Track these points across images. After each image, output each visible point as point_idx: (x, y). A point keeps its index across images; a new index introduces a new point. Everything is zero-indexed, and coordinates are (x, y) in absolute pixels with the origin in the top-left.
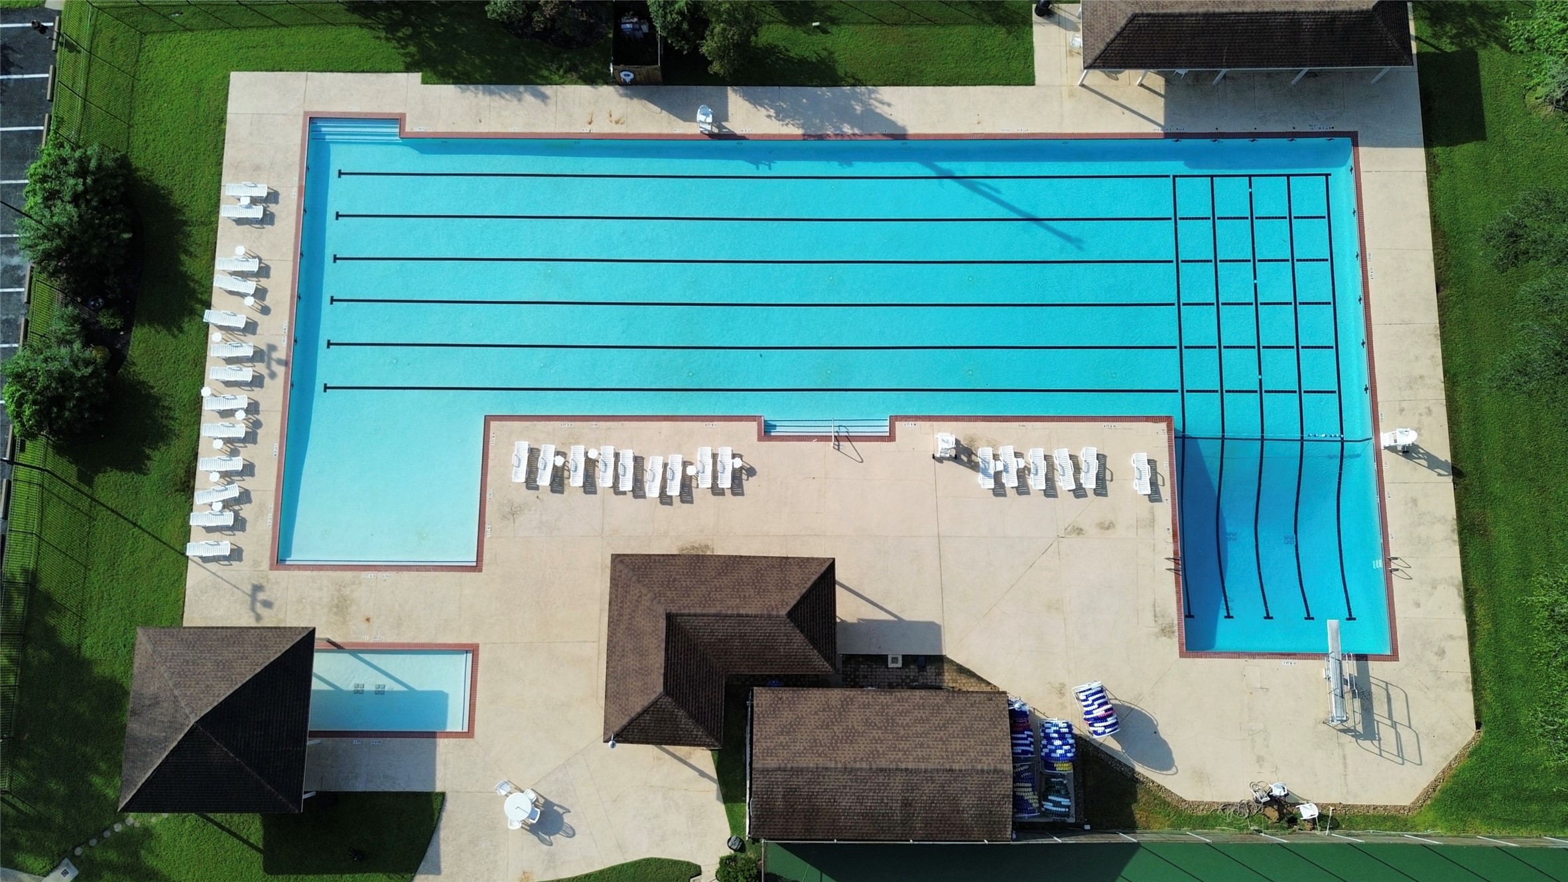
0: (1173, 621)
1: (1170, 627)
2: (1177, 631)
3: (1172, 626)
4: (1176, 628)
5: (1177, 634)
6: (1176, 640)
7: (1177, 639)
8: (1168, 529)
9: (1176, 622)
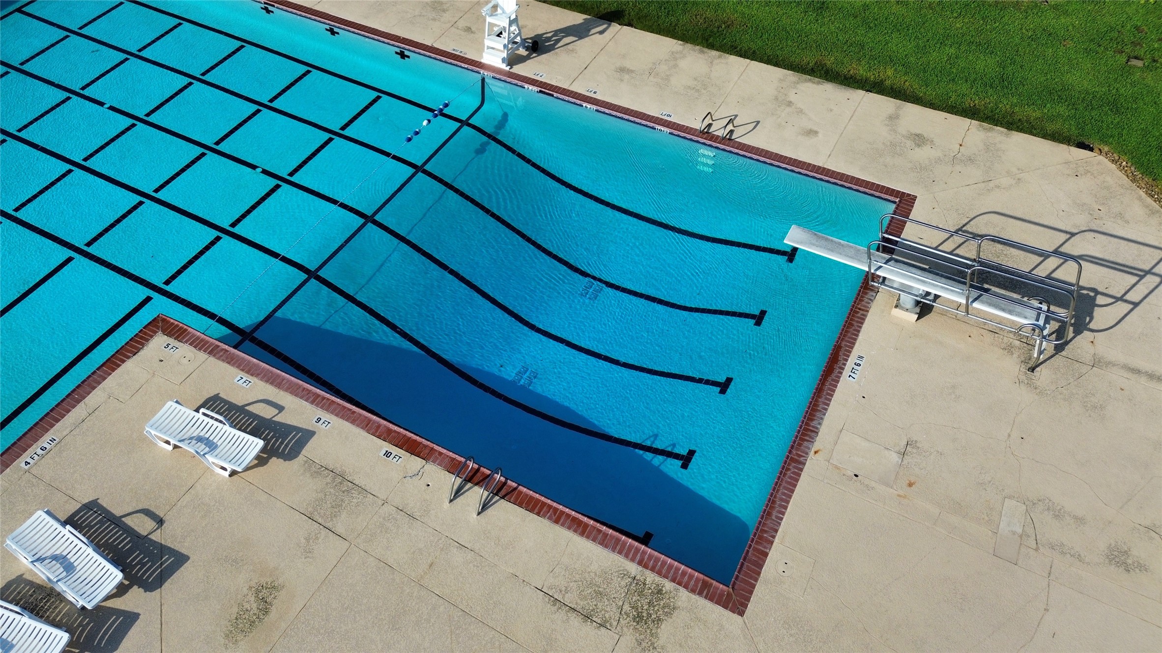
0: (625, 574)
1: (641, 594)
2: (658, 579)
3: (638, 586)
4: (651, 578)
5: (668, 585)
6: (684, 597)
7: (684, 593)
8: (388, 454)
9: (633, 568)
